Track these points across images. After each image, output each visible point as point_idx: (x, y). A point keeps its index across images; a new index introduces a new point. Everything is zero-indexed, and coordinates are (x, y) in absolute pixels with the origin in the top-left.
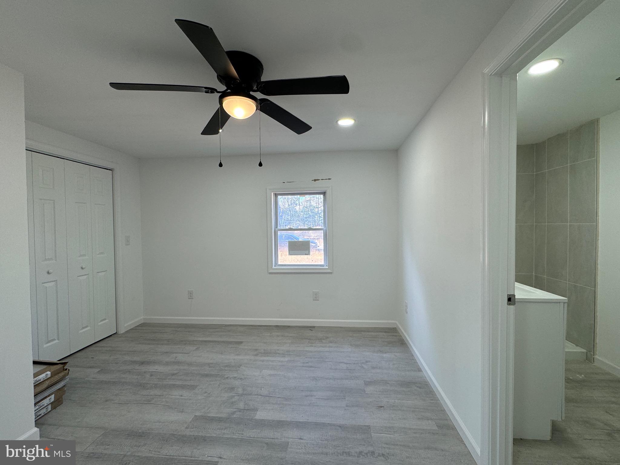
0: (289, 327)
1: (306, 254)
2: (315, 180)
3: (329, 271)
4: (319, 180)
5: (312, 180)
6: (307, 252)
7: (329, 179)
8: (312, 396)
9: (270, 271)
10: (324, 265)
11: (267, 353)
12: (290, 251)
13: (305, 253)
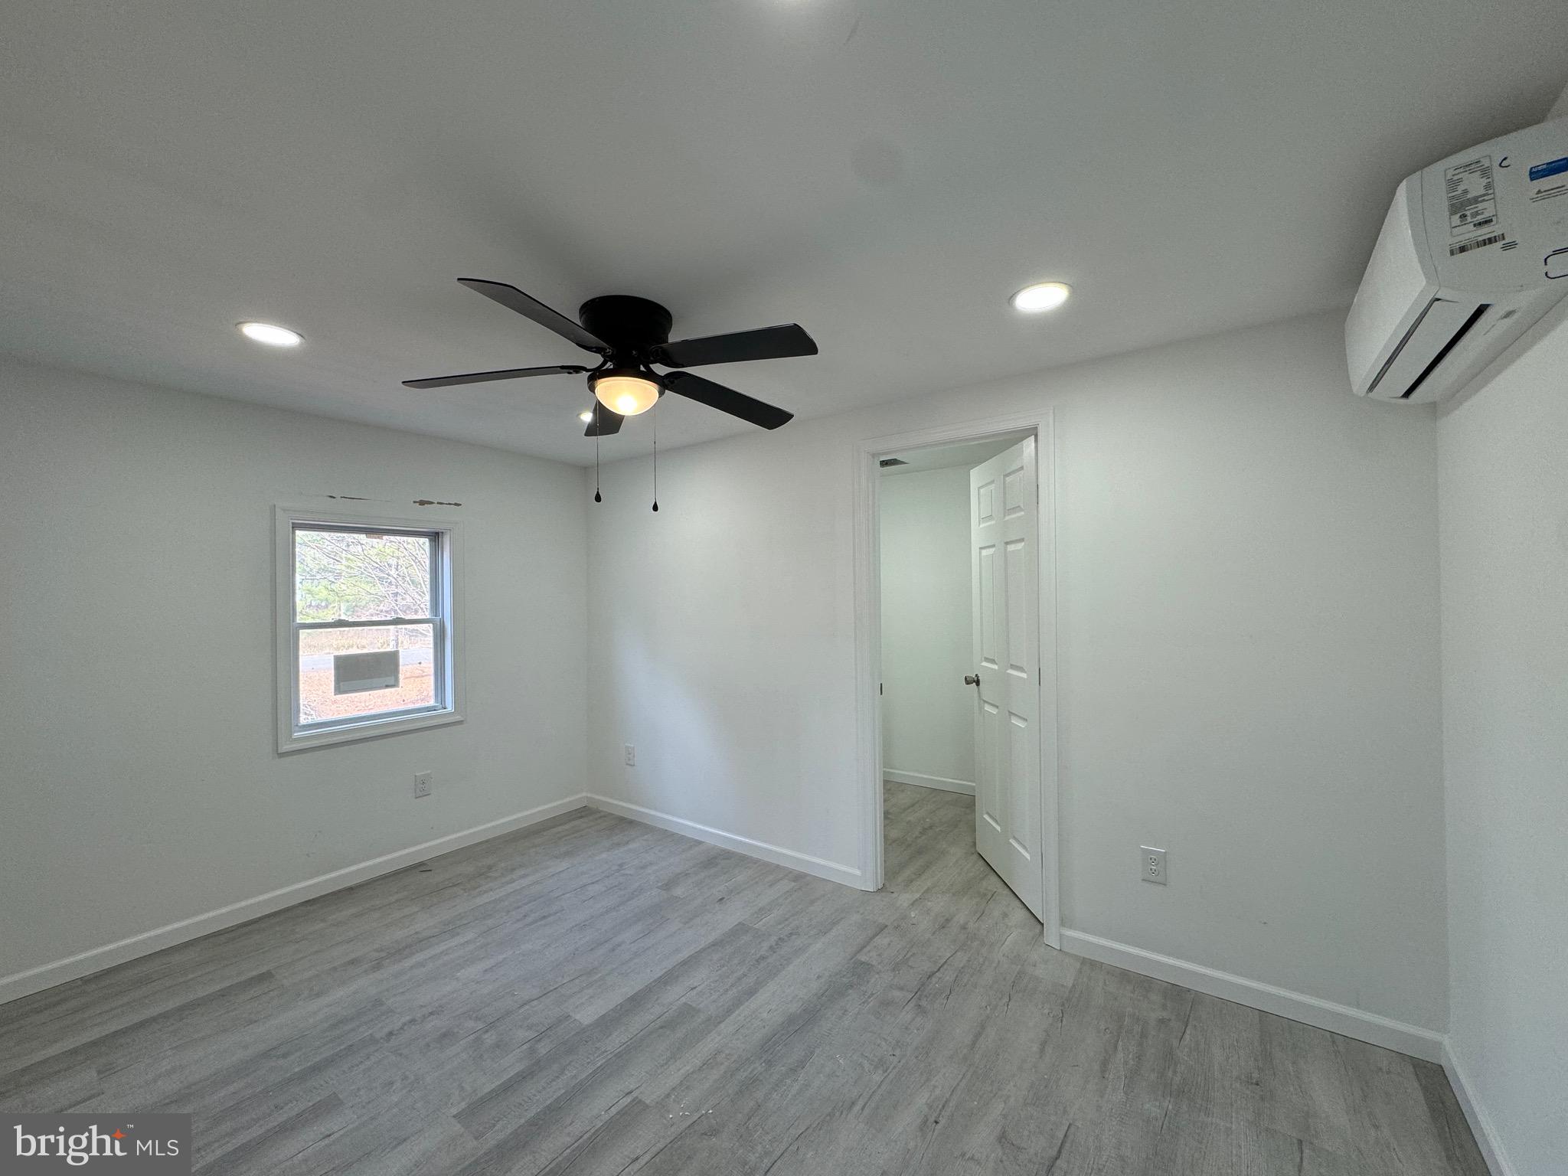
0: (351, 889)
1: (387, 686)
2: (422, 503)
3: (458, 718)
4: (432, 503)
5: (415, 502)
6: (391, 681)
7: (456, 504)
8: (619, 945)
9: (285, 747)
10: (435, 706)
11: (400, 951)
12: (342, 684)
13: (384, 685)
